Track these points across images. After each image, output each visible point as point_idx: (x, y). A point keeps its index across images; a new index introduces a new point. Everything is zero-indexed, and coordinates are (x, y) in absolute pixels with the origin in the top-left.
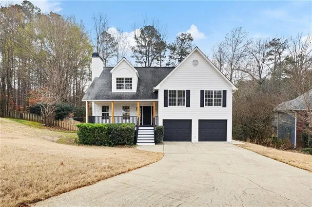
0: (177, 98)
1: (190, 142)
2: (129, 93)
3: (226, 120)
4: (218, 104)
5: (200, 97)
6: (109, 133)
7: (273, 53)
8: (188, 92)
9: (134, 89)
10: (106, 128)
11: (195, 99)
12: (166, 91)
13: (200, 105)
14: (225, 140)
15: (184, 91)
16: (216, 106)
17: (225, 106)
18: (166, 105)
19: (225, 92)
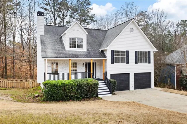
0: (120, 57)
1: (128, 91)
2: (81, 51)
3: (150, 73)
6: (79, 89)
7: (141, 21)
8: (128, 52)
9: (84, 49)
10: (76, 84)
12: (112, 51)
13: (135, 62)
14: (150, 87)
15: (125, 51)
16: (145, 63)
17: (150, 62)
18: (112, 63)
19: (149, 52)
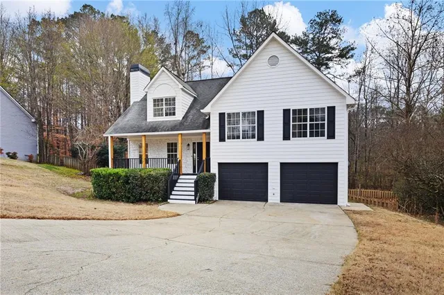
0: (241, 125)
1: (265, 203)
3: (337, 164)
4: (317, 133)
5: (282, 122)
8: (261, 114)
9: (178, 116)
11: (274, 125)
13: (282, 136)
14: (335, 202)
15: (253, 113)
16: (315, 138)
19: (332, 110)
